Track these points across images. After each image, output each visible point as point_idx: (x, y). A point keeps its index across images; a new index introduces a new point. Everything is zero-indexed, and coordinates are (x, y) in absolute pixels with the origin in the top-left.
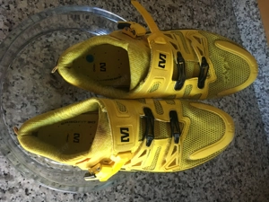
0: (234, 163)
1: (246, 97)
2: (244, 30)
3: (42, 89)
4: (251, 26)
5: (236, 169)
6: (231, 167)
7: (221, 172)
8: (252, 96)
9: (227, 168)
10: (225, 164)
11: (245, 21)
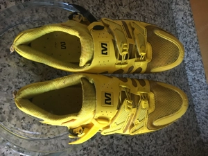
0: (173, 136)
1: (182, 85)
2: (181, 34)
3: (25, 75)
4: (187, 31)
5: (174, 140)
6: (170, 139)
7: (163, 142)
8: (186, 84)
9: (168, 139)
10: (166, 136)
11: (182, 28)
